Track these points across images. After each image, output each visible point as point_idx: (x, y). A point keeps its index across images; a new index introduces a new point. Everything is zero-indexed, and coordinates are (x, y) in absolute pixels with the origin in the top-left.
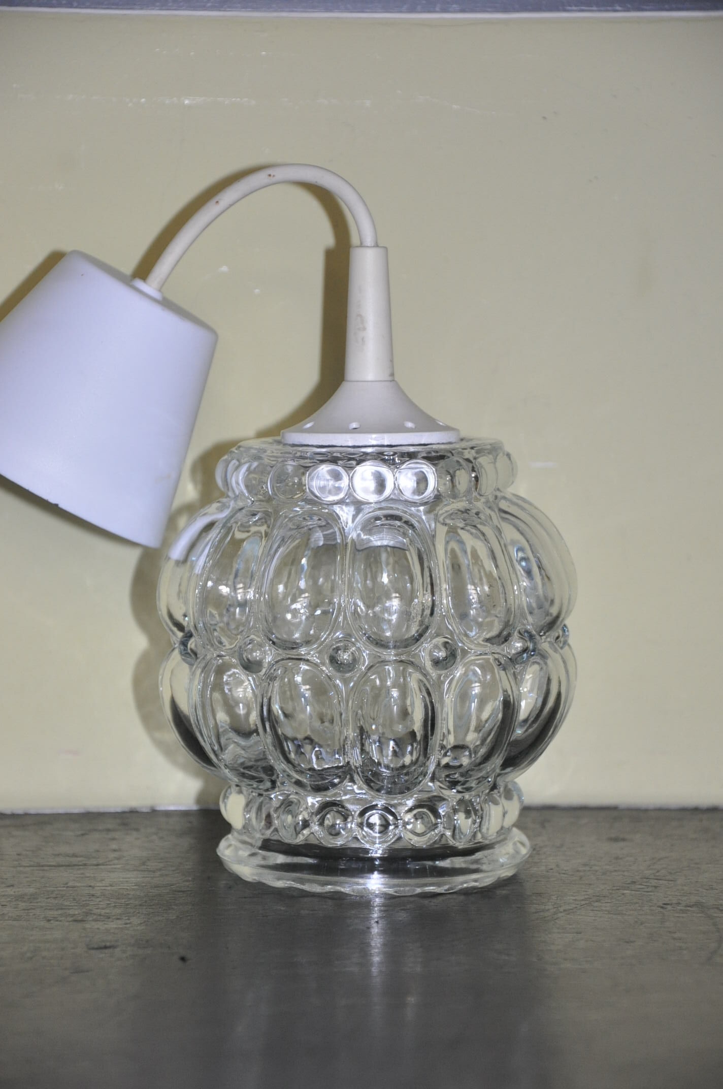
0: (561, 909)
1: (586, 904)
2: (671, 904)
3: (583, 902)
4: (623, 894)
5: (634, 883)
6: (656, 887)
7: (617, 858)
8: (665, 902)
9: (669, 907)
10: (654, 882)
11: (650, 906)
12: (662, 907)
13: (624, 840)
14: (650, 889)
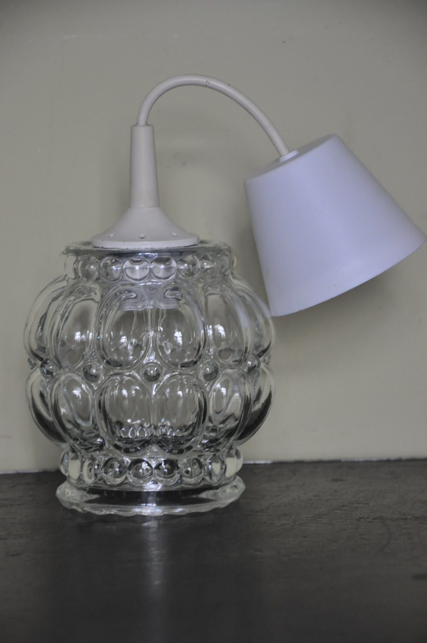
0: (297, 523)
1: (312, 520)
2: (364, 518)
3: (311, 519)
4: (336, 513)
5: (344, 506)
6: (356, 508)
7: (336, 491)
8: (360, 517)
9: (362, 520)
10: (355, 505)
11: (351, 520)
12: (358, 520)
13: (341, 480)
14: (352, 509)
